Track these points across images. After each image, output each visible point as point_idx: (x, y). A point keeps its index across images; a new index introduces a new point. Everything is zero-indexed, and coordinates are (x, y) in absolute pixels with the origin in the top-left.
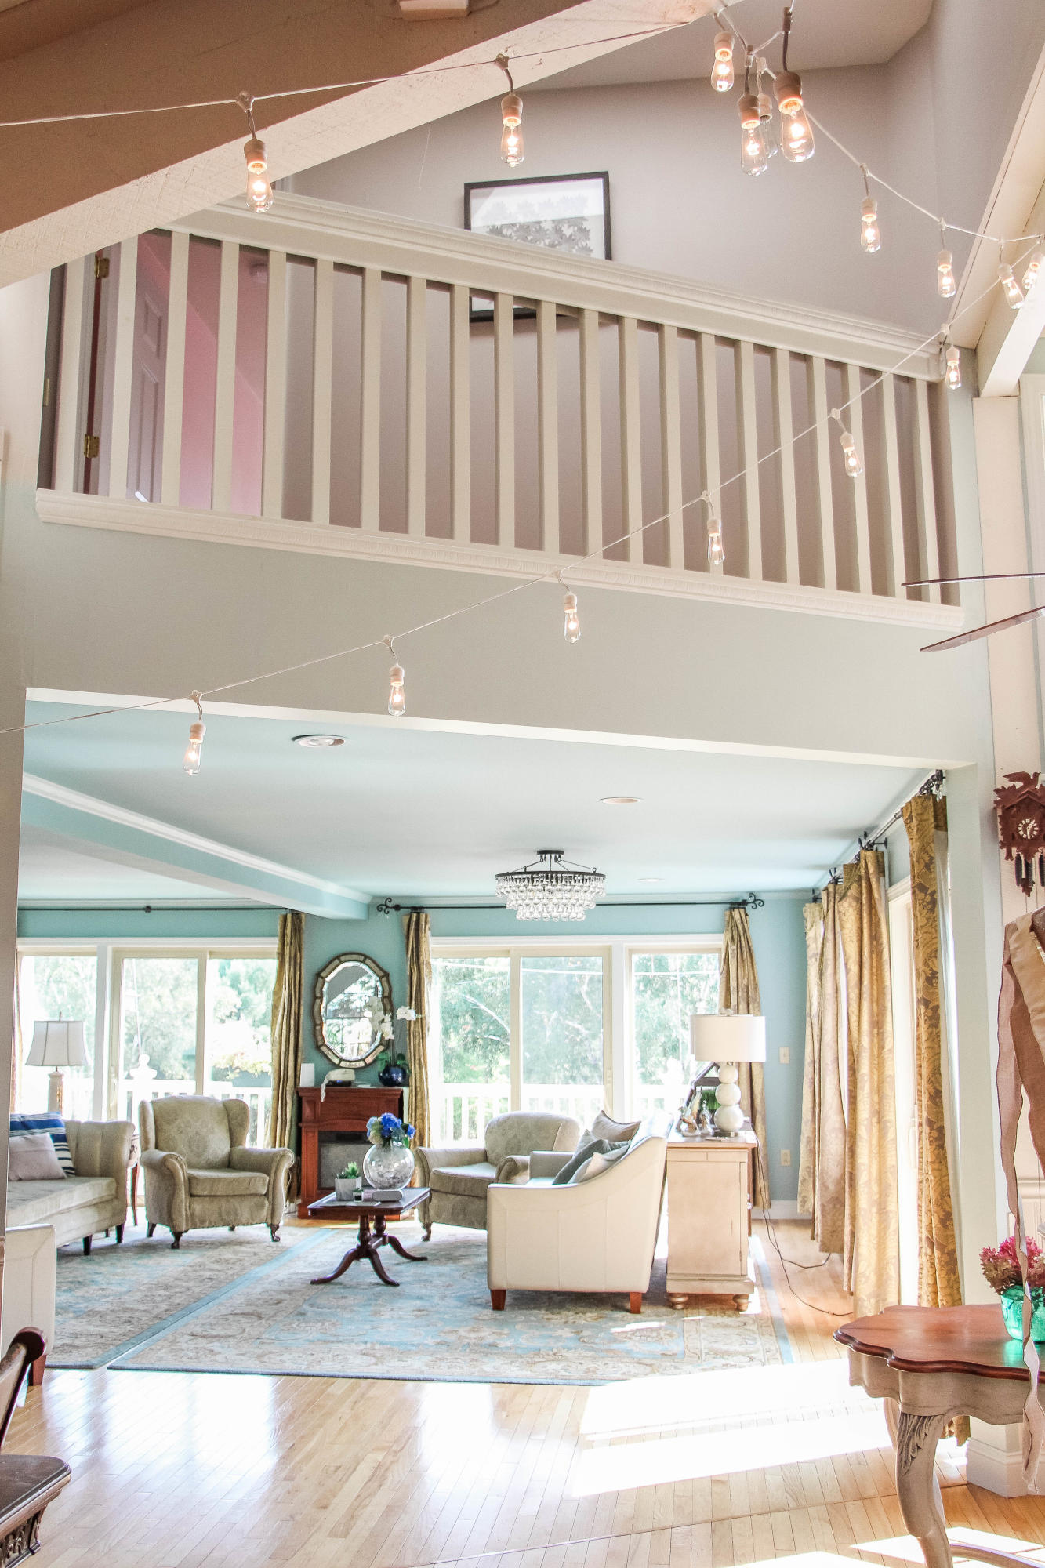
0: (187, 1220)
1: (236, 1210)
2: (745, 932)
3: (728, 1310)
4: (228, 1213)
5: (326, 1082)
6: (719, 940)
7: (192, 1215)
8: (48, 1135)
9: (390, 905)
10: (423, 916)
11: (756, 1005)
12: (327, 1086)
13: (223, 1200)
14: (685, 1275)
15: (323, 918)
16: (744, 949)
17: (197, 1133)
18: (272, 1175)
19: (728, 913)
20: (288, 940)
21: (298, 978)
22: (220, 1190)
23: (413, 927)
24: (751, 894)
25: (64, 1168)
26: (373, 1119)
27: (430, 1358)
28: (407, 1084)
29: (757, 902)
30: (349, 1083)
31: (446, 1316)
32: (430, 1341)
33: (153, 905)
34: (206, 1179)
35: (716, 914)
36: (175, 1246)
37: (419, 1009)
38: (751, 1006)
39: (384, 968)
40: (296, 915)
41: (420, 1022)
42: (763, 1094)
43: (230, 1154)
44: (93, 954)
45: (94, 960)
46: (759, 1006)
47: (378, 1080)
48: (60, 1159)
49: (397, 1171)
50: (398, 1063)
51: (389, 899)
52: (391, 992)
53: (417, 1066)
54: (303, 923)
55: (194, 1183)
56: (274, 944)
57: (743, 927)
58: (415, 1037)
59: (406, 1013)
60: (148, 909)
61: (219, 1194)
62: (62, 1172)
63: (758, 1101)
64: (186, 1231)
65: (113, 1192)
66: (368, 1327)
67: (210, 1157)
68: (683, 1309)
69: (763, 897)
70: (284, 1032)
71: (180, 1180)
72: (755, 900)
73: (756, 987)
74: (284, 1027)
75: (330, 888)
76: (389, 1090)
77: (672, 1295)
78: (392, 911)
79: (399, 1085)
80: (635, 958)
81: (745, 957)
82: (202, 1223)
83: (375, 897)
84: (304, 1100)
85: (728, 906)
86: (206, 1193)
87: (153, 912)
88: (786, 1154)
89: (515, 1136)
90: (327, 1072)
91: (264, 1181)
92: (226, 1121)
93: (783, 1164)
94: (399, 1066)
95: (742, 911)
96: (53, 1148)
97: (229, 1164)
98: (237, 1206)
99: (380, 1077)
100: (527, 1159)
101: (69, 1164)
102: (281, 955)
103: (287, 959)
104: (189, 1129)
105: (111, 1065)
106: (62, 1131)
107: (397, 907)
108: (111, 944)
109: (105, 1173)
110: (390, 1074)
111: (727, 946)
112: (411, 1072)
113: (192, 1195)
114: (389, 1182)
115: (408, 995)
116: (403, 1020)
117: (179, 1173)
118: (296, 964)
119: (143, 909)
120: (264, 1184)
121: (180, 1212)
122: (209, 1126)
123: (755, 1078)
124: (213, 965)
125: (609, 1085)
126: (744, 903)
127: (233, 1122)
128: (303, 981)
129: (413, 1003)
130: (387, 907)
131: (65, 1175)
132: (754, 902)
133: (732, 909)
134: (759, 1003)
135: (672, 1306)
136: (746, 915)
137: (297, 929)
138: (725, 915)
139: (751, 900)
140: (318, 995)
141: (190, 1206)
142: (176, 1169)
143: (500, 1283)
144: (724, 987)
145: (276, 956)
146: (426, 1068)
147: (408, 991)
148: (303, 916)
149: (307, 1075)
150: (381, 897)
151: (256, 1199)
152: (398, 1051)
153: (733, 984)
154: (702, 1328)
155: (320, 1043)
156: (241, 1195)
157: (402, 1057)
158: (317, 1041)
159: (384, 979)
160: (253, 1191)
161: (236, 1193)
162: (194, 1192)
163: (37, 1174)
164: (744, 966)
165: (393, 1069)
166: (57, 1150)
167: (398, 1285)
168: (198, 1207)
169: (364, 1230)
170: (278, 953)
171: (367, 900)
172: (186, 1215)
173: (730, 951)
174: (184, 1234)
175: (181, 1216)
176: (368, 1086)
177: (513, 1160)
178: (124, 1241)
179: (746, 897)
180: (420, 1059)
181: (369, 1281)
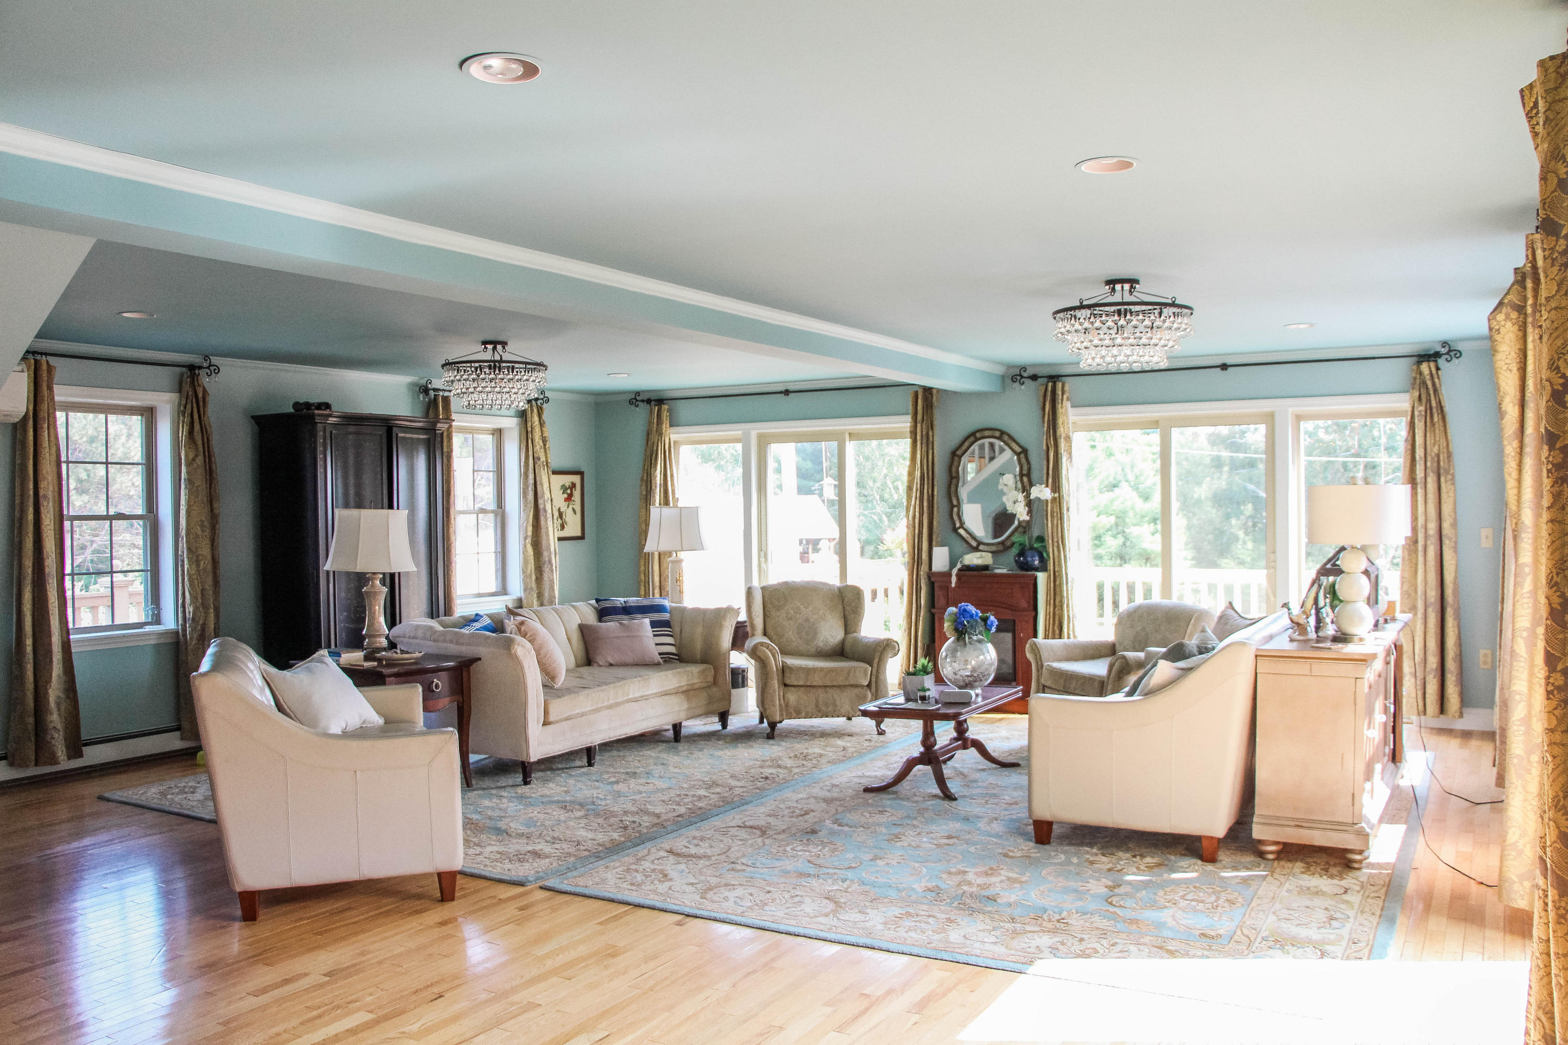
0: (781, 710)
1: (835, 700)
2: (1435, 391)
3: (1335, 865)
4: (827, 705)
5: (959, 566)
6: (1404, 402)
7: (787, 705)
8: (647, 621)
9: (1025, 375)
10: (1059, 385)
11: (1449, 477)
12: (960, 570)
13: (821, 691)
14: (1278, 818)
15: (956, 393)
16: (1434, 410)
17: (807, 620)
18: (875, 665)
19: (1415, 367)
20: (919, 417)
21: (930, 457)
22: (817, 680)
23: (1049, 398)
24: (1444, 344)
25: (660, 654)
26: (952, 609)
27: (900, 911)
28: (1044, 568)
29: (1452, 354)
30: (986, 568)
31: (972, 849)
32: (919, 887)
33: (791, 387)
34: (800, 669)
35: (1400, 370)
36: (771, 736)
37: (1056, 487)
38: (1442, 479)
39: (1022, 443)
40: (928, 391)
41: (1058, 501)
42: (1455, 583)
43: (843, 642)
44: (737, 440)
45: (739, 447)
46: (1453, 479)
47: (1014, 564)
48: (657, 644)
49: (974, 670)
50: (1035, 545)
51: (1024, 368)
52: (1029, 469)
53: (1055, 549)
54: (934, 399)
55: (787, 671)
56: (905, 423)
57: (1434, 384)
58: (1052, 517)
59: (1042, 492)
60: (787, 392)
61: (815, 684)
62: (658, 658)
63: (1449, 591)
64: (781, 722)
65: (710, 679)
66: (866, 857)
67: (821, 645)
68: (1274, 860)
69: (1460, 347)
70: (917, 514)
71: (771, 667)
72: (1450, 351)
73: (1449, 455)
74: (917, 509)
75: (952, 359)
76: (1023, 576)
77: (1260, 842)
78: (1028, 381)
79: (1037, 570)
80: (1303, 425)
81: (1436, 419)
82: (798, 714)
83: (1010, 367)
84: (936, 585)
85: (1415, 359)
86: (801, 683)
87: (791, 395)
88: (1486, 655)
89: (1144, 629)
90: (961, 556)
91: (865, 671)
92: (840, 607)
93: (1482, 666)
94: (1036, 549)
95: (1432, 365)
96: (651, 636)
97: (841, 652)
98: (836, 696)
99: (1016, 561)
100: (1141, 655)
101: (672, 649)
102: (914, 433)
103: (919, 438)
104: (798, 616)
105: (760, 550)
106: (666, 616)
107: (1034, 378)
108: (755, 430)
109: (704, 660)
110: (1025, 558)
111: (1413, 407)
112: (1048, 556)
113: (786, 685)
114: (964, 681)
115: (1045, 472)
116: (1038, 499)
117: (770, 662)
118: (928, 443)
119: (781, 392)
120: (866, 675)
121: (773, 701)
122: (821, 612)
123: (1446, 564)
124: (851, 447)
125: (1273, 570)
126: (1437, 355)
127: (848, 608)
128: (936, 459)
129: (1050, 480)
130: (1022, 377)
131: (661, 661)
132: (1448, 353)
133: (1419, 363)
134: (1453, 475)
135: (1261, 855)
136: (1438, 369)
137: (929, 406)
138: (1412, 370)
139: (1443, 351)
140: (954, 475)
141: (784, 696)
142: (768, 658)
143: (1044, 812)
144: (1409, 457)
145: (909, 435)
146: (1064, 552)
147: (1045, 467)
148: (934, 391)
149: (941, 559)
150: (1014, 367)
151: (857, 691)
152: (1036, 533)
153: (1419, 453)
154: (1284, 893)
155: (958, 525)
156: (839, 687)
157: (1041, 539)
158: (954, 524)
159: (1022, 456)
160: (852, 682)
161: (835, 684)
162: (788, 682)
163: (629, 660)
164: (1434, 431)
165: (1029, 553)
166: (655, 635)
167: (955, 799)
168: (792, 697)
169: (928, 734)
170: (911, 432)
171: (1000, 370)
172: (780, 705)
173: (1416, 413)
174: (779, 725)
175: (774, 706)
176: (1004, 571)
177: (1124, 657)
178: (730, 728)
179: (1439, 348)
180: (1058, 542)
181: (929, 791)
